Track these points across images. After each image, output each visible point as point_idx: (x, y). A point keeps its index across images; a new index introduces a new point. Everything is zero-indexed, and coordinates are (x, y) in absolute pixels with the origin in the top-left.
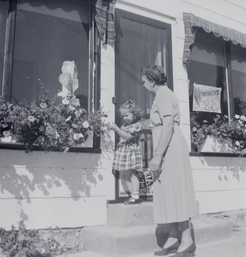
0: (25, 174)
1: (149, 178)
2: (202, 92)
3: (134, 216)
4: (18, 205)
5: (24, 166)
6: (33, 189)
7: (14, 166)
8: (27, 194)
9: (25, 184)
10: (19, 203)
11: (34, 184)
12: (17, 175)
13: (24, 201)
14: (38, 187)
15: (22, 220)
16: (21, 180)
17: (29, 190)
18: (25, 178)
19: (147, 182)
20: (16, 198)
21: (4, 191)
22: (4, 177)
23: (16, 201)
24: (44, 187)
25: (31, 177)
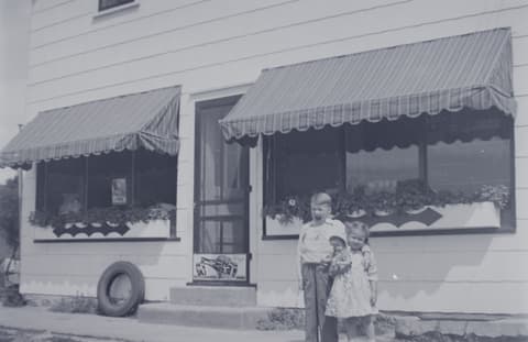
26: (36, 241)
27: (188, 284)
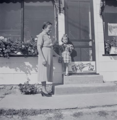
0: (29, 65)
1: (82, 66)
2: (113, 27)
3: (69, 80)
4: (27, 76)
5: (28, 62)
6: (32, 70)
7: (25, 62)
8: (29, 72)
9: (29, 69)
10: (27, 75)
11: (32, 69)
12: (26, 65)
13: (29, 74)
14: (34, 69)
15: (28, 81)
16: (27, 67)
17: (30, 70)
18: (29, 66)
19: (81, 67)
20: (26, 73)
21: (21, 71)
22: (21, 66)
23: (26, 74)
24: (36, 69)
25: (31, 66)
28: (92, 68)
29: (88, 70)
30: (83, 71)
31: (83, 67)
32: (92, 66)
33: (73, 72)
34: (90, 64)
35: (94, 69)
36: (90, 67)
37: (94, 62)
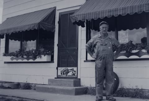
26: (5, 63)
27: (55, 78)
28: (74, 73)
29: (71, 75)
30: (68, 76)
31: (68, 72)
32: (74, 71)
33: (62, 76)
34: (73, 69)
35: (76, 75)
36: (73, 72)
37: (76, 68)
